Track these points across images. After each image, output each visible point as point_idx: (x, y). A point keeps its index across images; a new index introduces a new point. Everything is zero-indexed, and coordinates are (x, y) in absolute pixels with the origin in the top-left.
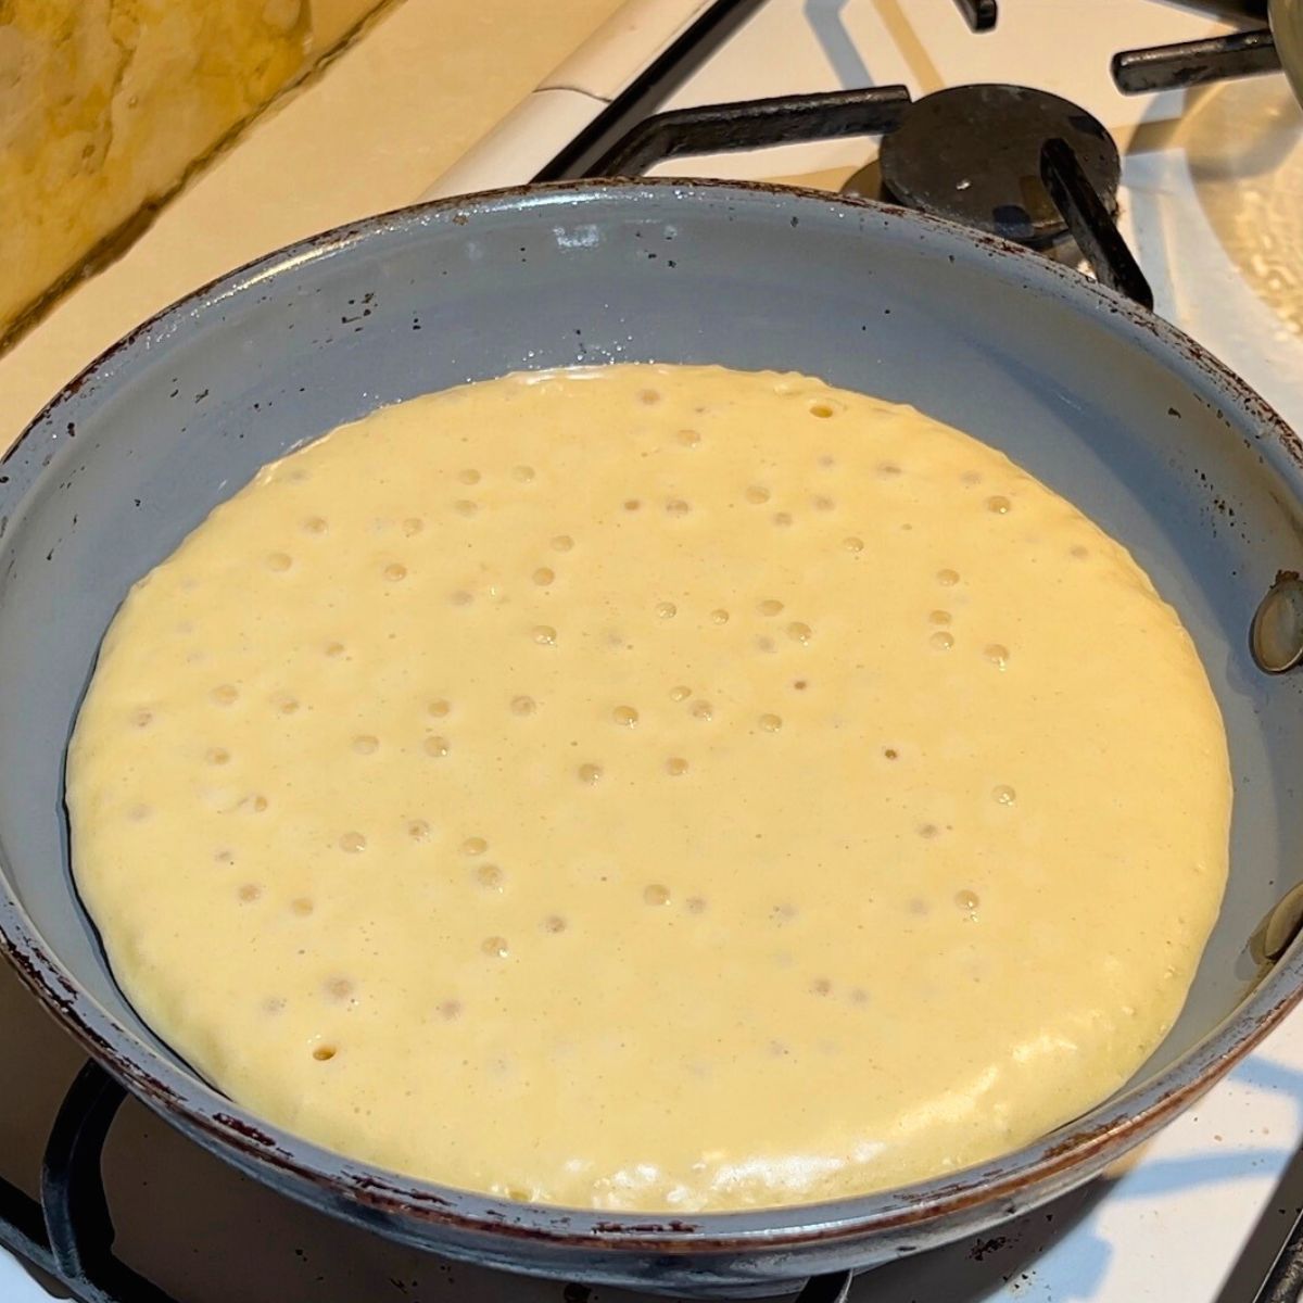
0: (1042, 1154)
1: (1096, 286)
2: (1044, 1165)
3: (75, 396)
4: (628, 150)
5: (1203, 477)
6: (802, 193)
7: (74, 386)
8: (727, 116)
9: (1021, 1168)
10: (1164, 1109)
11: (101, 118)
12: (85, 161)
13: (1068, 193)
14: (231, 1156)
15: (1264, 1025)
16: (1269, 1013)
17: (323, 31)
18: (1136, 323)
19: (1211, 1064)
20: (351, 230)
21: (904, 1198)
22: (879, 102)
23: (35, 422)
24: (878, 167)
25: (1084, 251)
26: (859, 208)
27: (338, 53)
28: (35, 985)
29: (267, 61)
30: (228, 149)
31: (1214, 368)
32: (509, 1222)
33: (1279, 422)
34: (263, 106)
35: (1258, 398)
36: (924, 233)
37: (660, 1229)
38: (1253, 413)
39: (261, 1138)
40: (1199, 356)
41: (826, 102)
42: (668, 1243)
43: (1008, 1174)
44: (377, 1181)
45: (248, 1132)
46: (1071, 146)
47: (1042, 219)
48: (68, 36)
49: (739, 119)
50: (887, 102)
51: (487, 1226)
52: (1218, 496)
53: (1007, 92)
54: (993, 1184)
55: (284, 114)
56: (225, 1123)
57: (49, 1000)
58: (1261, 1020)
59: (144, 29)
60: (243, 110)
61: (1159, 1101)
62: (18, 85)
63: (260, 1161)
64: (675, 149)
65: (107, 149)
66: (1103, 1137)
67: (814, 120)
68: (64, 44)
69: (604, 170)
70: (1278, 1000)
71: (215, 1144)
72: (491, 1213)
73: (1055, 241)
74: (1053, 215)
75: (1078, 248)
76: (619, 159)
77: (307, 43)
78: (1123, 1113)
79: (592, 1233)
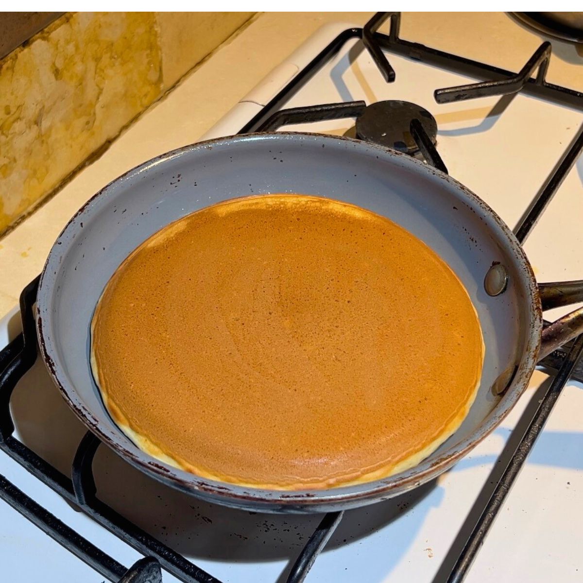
0: (430, 466)
1: (427, 166)
2: (431, 469)
3: (82, 214)
4: (270, 123)
5: (466, 230)
6: (325, 136)
7: (82, 210)
8: (304, 111)
9: (423, 471)
10: (469, 449)
11: (92, 112)
12: (86, 126)
13: (419, 137)
14: (153, 475)
15: (501, 419)
16: (502, 414)
17: (167, 82)
18: (441, 178)
19: (484, 433)
20: (173, 153)
21: (384, 482)
22: (356, 107)
23: (69, 223)
24: (355, 128)
25: (425, 157)
26: (345, 141)
27: (171, 90)
28: (84, 419)
29: (149, 92)
30: (134, 123)
31: (469, 193)
32: (251, 495)
33: (492, 211)
34: (147, 108)
35: (484, 203)
36: (368, 149)
37: (303, 496)
38: (483, 208)
39: (165, 470)
40: (463, 189)
41: (337, 106)
42: (306, 501)
43: (419, 473)
44: (205, 483)
45: (161, 468)
46: (420, 121)
47: (410, 146)
48: (81, 84)
49: (308, 112)
50: (358, 106)
51: (244, 498)
52: (471, 236)
53: (399, 103)
54: (414, 476)
55: (154, 110)
56: (152, 465)
57: (89, 424)
58: (500, 417)
59: (106, 82)
60: (140, 109)
61: (468, 446)
62: (64, 101)
63: (165, 477)
64: (286, 122)
65: (94, 122)
66: (450, 459)
67: (333, 113)
68: (79, 87)
69: (262, 130)
70: (506, 409)
71: (148, 472)
72: (245, 493)
73: (415, 154)
74: (414, 145)
75: (422, 156)
76: (267, 126)
77: (162, 86)
78: (456, 450)
79: (280, 499)
